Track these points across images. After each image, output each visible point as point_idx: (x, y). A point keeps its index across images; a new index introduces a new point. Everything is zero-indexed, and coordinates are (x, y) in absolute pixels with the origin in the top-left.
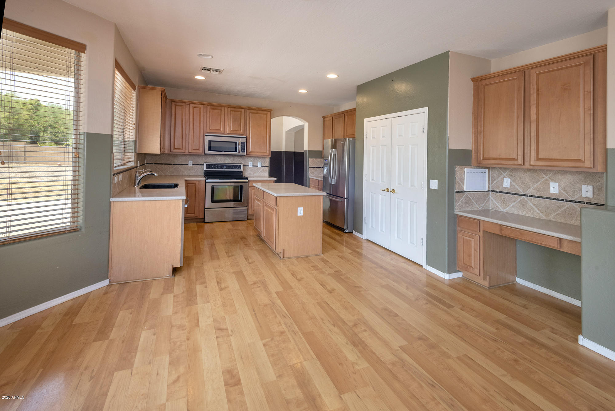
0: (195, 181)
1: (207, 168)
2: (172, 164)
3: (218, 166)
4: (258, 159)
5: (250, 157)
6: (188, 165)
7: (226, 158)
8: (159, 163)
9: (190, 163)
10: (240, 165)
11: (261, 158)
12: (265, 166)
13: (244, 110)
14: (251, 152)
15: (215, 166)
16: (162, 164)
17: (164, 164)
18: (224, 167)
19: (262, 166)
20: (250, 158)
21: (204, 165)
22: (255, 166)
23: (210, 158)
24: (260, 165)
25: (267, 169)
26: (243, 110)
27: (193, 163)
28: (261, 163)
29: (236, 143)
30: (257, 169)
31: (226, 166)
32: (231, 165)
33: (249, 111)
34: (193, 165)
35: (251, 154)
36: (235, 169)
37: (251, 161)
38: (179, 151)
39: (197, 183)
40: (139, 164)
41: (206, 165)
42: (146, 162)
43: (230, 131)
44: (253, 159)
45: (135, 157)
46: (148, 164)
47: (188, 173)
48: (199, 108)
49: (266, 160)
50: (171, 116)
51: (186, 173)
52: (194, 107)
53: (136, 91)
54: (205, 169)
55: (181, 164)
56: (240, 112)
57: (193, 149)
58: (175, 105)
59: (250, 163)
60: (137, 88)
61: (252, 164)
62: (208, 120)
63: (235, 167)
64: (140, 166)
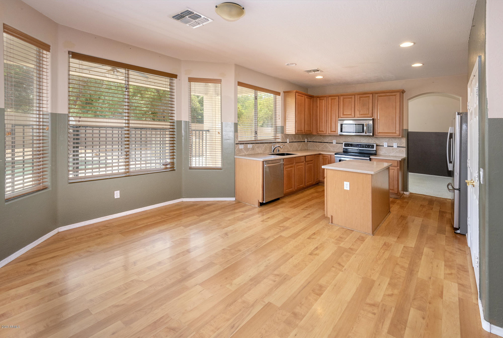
0: (328, 155)
1: (345, 146)
2: (322, 142)
3: (354, 145)
4: (393, 140)
5: (381, 137)
6: (333, 143)
7: (361, 138)
8: (315, 141)
9: (334, 142)
10: (374, 145)
11: (397, 139)
12: (401, 147)
13: (371, 95)
14: (381, 133)
15: (351, 145)
16: (317, 142)
17: (318, 142)
18: (359, 146)
19: (398, 147)
20: (385, 139)
21: (342, 144)
22: (390, 146)
23: (348, 139)
24: (395, 145)
25: (403, 150)
27: (336, 142)
28: (397, 144)
29: (363, 125)
30: (392, 149)
31: (361, 146)
32: (365, 145)
33: (377, 95)
34: (336, 143)
36: (368, 148)
37: (386, 142)
38: (322, 132)
39: (329, 156)
40: (288, 141)
41: (345, 144)
42: (306, 140)
43: (360, 115)
44: (387, 140)
45: (282, 136)
46: (309, 142)
47: (333, 150)
48: (335, 99)
49: (401, 141)
50: (317, 107)
51: (332, 149)
52: (331, 99)
53: (281, 95)
54: (344, 147)
55: (328, 143)
56: (369, 97)
57: (331, 131)
58: (319, 99)
59: (384, 143)
60: (282, 93)
61: (387, 144)
62: (342, 107)
63: (368, 146)
64: (289, 142)
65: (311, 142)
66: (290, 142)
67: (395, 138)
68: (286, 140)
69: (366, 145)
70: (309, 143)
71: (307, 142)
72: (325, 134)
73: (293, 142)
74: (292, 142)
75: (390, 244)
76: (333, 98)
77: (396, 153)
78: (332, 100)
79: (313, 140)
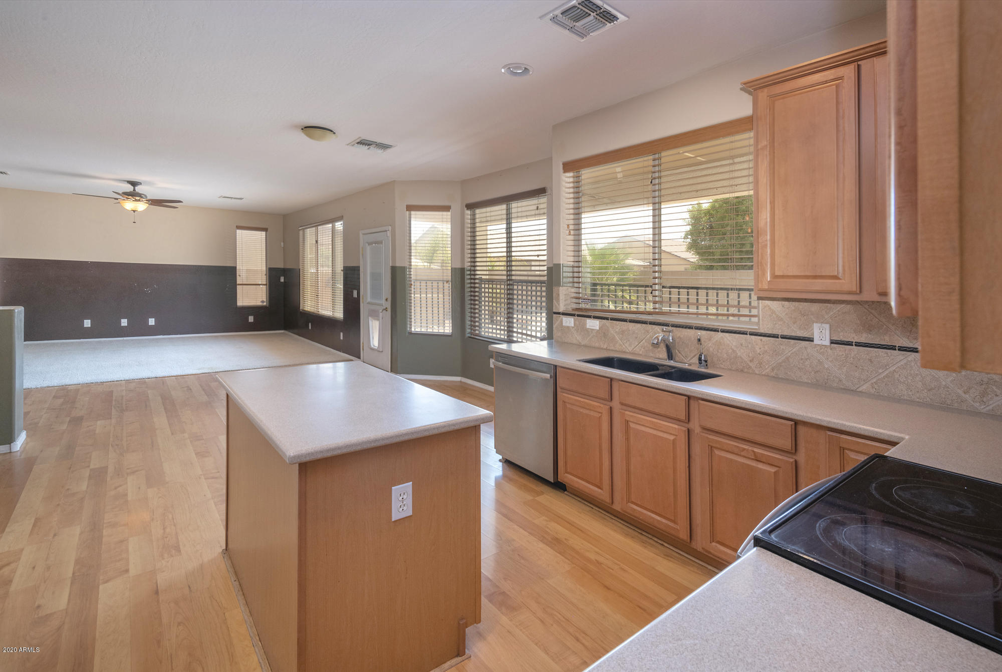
45: (766, 307)
68: (806, 328)
75: (166, 555)
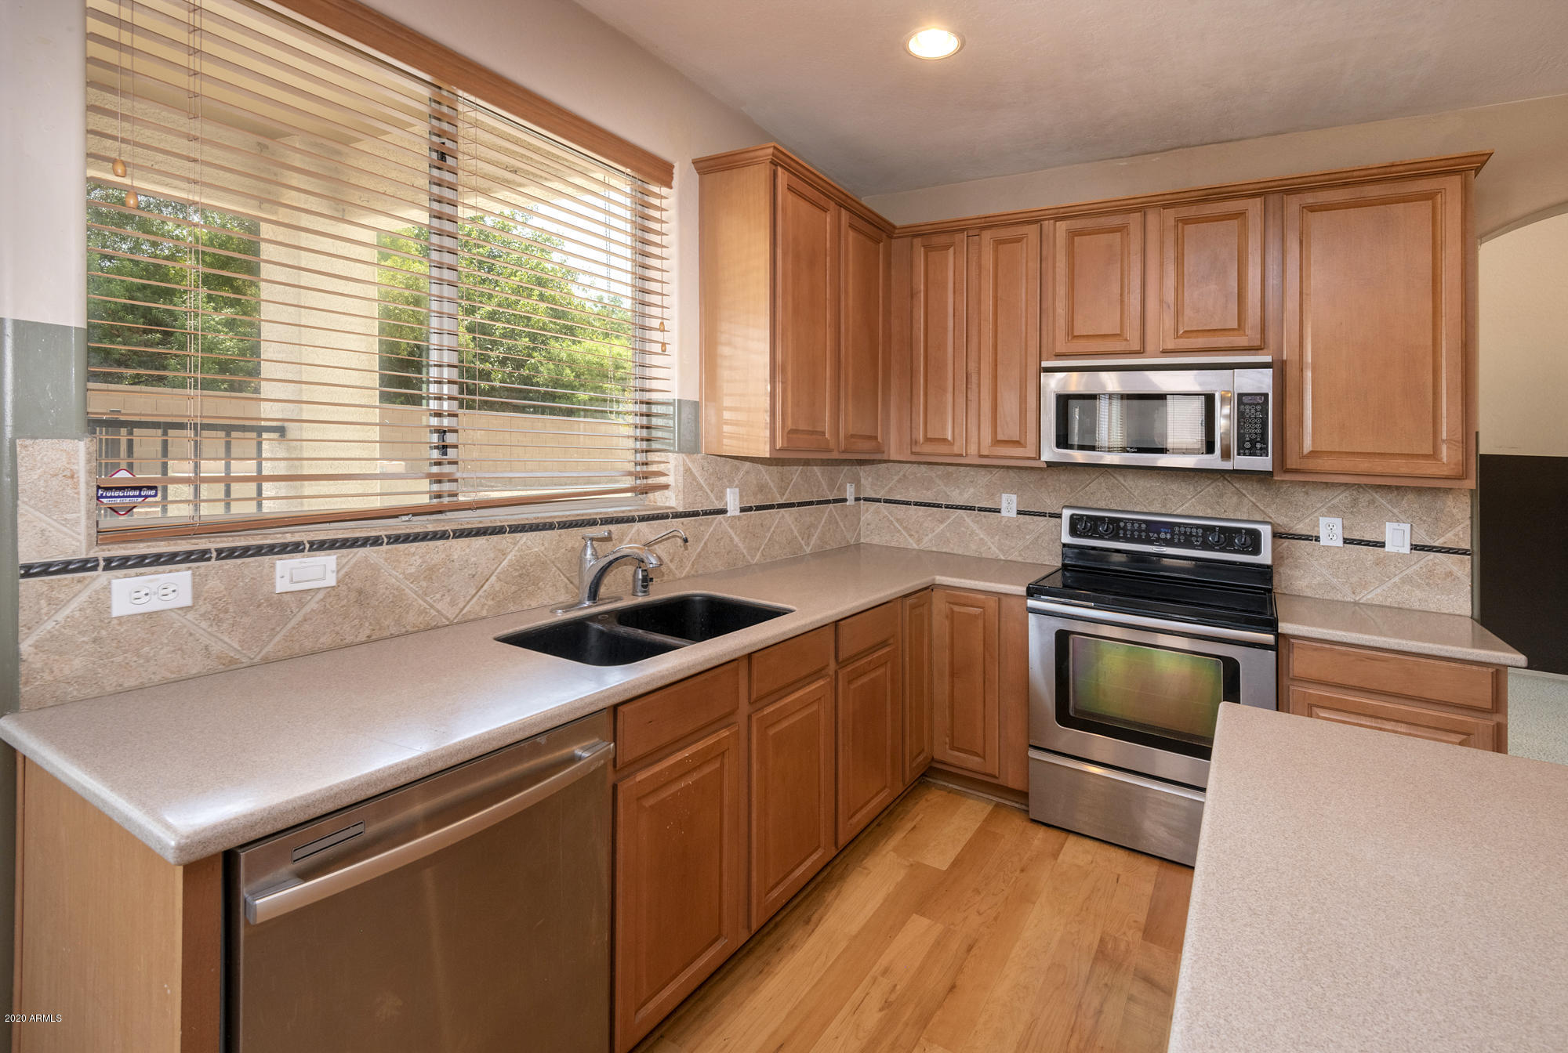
0: (981, 596)
1: (1073, 531)
2: (940, 506)
3: (1129, 526)
4: (1380, 499)
5: (1316, 484)
6: (998, 511)
7: (1174, 487)
8: (898, 498)
9: (1009, 505)
10: (1256, 534)
11: (1411, 496)
12: (1441, 550)
13: (1258, 201)
14: (1314, 454)
15: (1115, 528)
16: (908, 503)
17: (916, 504)
18: (1162, 536)
19: (1415, 547)
20: (1324, 493)
21: (1059, 516)
22: (1360, 542)
23: (1094, 486)
24: (1397, 536)
25: (1455, 569)
26: (1254, 206)
27: (1018, 504)
28: (1407, 527)
29: (1209, 399)
30: (1378, 563)
31: (1173, 533)
32: (1198, 526)
33: (1293, 203)
34: (1019, 513)
35: (1311, 464)
36: (1223, 550)
37: (1332, 511)
38: (942, 449)
39: (992, 603)
40: (732, 501)
41: (1074, 521)
42: (850, 493)
43: (1177, 336)
44: (1342, 498)
45: (688, 471)
46: (866, 499)
47: (1001, 550)
48: (1018, 240)
49: (1442, 511)
50: (913, 295)
51: (993, 548)
52: (998, 242)
53: (675, 183)
54: (1067, 539)
55: (972, 508)
56: (1240, 215)
57: (997, 442)
58: (925, 247)
59: (1323, 521)
60: (683, 173)
61: (1338, 531)
62: (1061, 290)
63: (1227, 538)
64: (743, 510)
65: (878, 500)
66: (750, 509)
67: (1398, 488)
68: (721, 496)
69: (1206, 528)
70: (867, 510)
71: (857, 499)
72: (961, 455)
73: (771, 507)
74: (759, 508)
76: (1004, 233)
77: (1407, 587)
78: (1000, 247)
79: (887, 488)
